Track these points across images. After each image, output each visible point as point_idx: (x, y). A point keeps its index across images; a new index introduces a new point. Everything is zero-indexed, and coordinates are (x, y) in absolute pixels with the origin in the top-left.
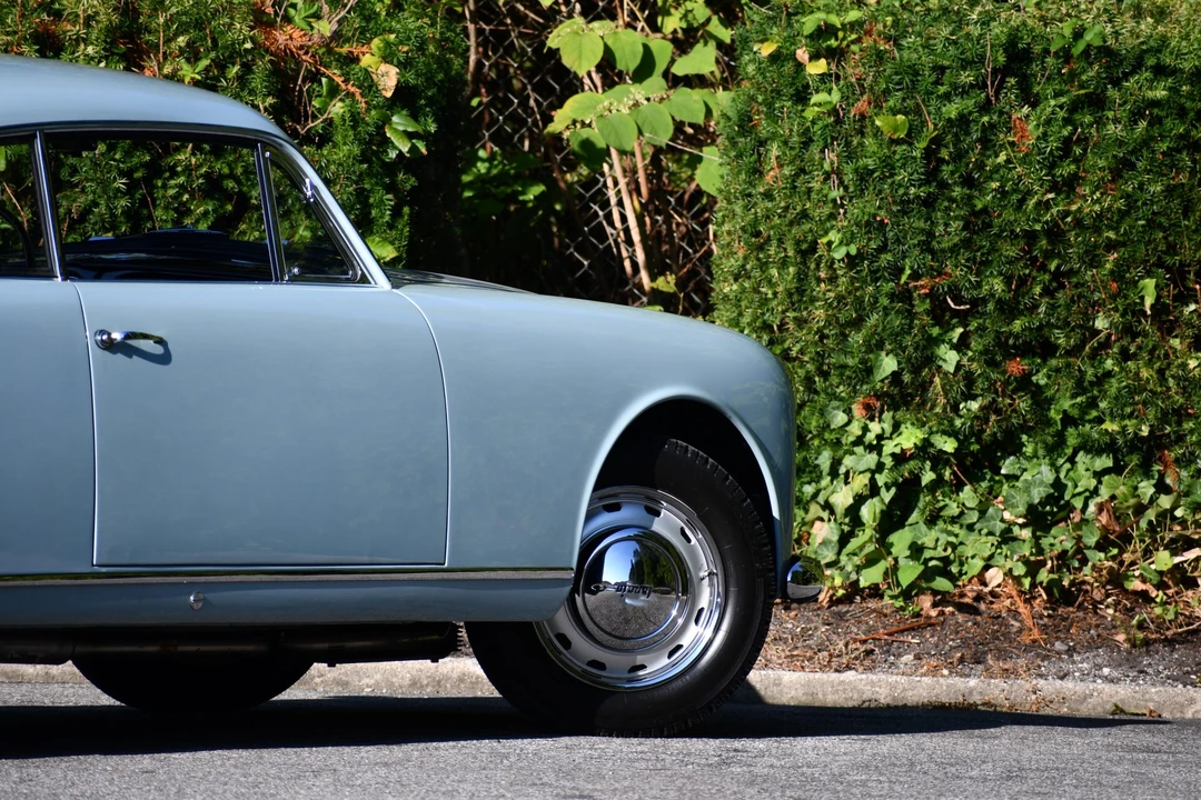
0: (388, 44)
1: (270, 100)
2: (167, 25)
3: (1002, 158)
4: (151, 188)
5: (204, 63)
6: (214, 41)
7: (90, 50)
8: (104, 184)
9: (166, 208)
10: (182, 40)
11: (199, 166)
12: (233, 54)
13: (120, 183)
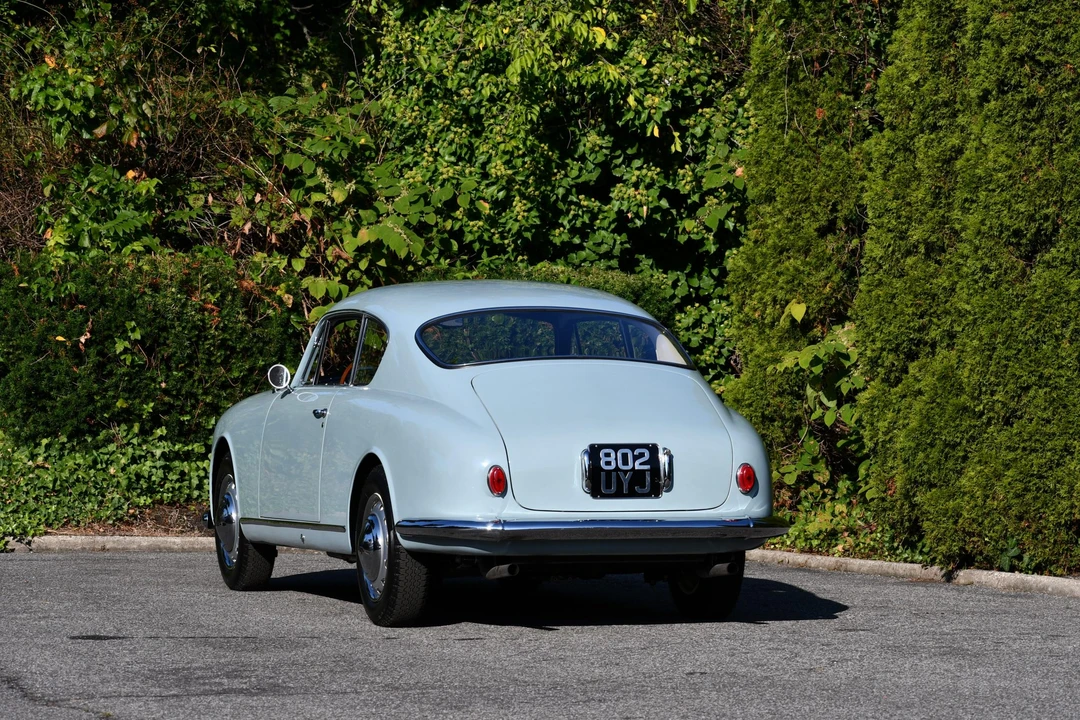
0: (288, 286)
1: (244, 310)
2: (202, 280)
3: (540, 332)
4: (197, 345)
5: (218, 295)
6: (221, 285)
7: (173, 290)
8: (181, 344)
9: (203, 353)
10: (209, 285)
11: (219, 336)
12: (229, 289)
13: (187, 343)
